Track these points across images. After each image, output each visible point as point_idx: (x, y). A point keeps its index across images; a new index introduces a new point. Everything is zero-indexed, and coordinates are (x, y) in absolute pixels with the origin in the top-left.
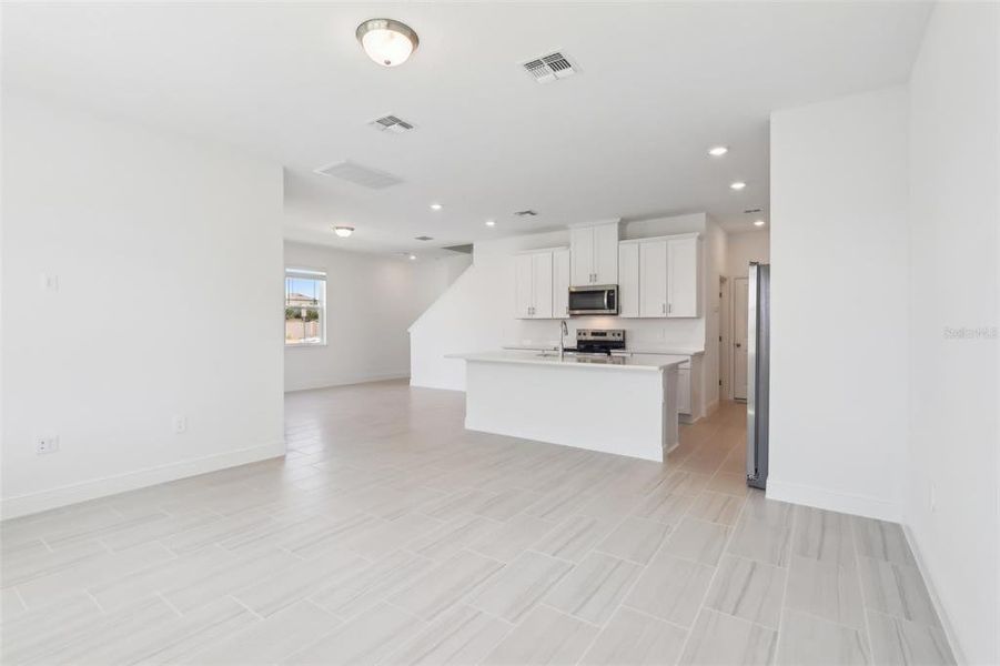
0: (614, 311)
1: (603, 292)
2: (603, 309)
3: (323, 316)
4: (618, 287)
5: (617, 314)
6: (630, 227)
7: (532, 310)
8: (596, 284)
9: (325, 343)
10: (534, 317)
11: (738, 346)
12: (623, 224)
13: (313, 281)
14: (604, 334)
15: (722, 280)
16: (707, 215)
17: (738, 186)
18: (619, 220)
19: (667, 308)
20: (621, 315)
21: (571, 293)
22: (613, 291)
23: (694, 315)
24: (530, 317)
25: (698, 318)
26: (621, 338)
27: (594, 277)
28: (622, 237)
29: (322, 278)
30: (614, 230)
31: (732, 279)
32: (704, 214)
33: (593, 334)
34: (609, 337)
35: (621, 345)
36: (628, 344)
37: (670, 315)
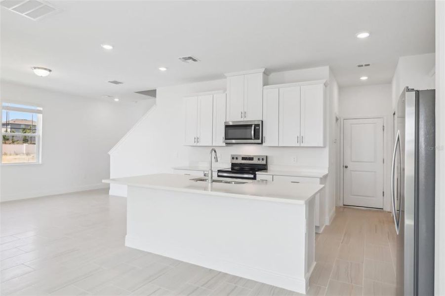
0: (260, 141)
1: (251, 125)
2: (251, 139)
3: (40, 141)
4: (262, 122)
5: (262, 143)
6: (272, 76)
7: (197, 140)
8: (245, 119)
9: (40, 162)
10: (198, 144)
11: (346, 167)
12: (266, 73)
13: (31, 114)
14: (251, 159)
15: (337, 119)
16: (330, 68)
17: (363, 35)
18: (263, 70)
19: (300, 139)
20: (264, 144)
21: (227, 127)
22: (258, 125)
23: (322, 146)
24: (195, 144)
25: (324, 147)
26: (264, 162)
27: (244, 114)
28: (266, 83)
29: (39, 112)
30: (260, 77)
31: (342, 120)
32: (327, 68)
33: (243, 158)
34: (255, 161)
35: (263, 168)
36: (270, 167)
37: (302, 145)
